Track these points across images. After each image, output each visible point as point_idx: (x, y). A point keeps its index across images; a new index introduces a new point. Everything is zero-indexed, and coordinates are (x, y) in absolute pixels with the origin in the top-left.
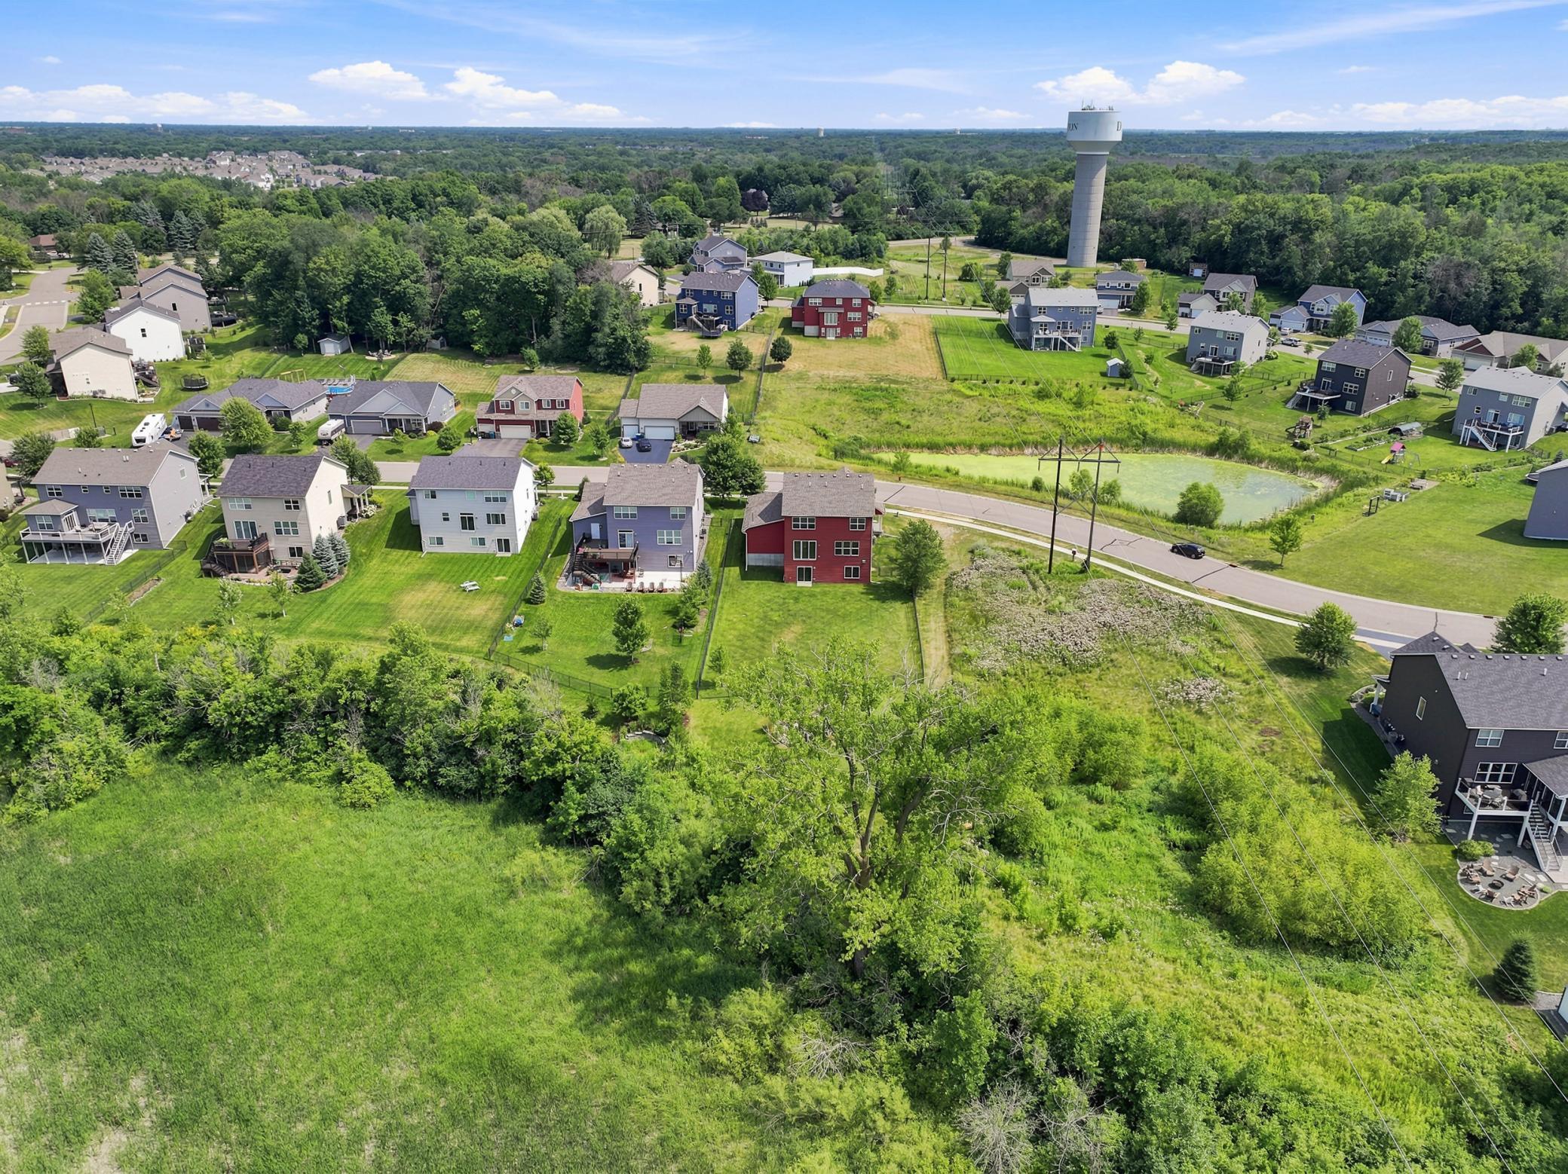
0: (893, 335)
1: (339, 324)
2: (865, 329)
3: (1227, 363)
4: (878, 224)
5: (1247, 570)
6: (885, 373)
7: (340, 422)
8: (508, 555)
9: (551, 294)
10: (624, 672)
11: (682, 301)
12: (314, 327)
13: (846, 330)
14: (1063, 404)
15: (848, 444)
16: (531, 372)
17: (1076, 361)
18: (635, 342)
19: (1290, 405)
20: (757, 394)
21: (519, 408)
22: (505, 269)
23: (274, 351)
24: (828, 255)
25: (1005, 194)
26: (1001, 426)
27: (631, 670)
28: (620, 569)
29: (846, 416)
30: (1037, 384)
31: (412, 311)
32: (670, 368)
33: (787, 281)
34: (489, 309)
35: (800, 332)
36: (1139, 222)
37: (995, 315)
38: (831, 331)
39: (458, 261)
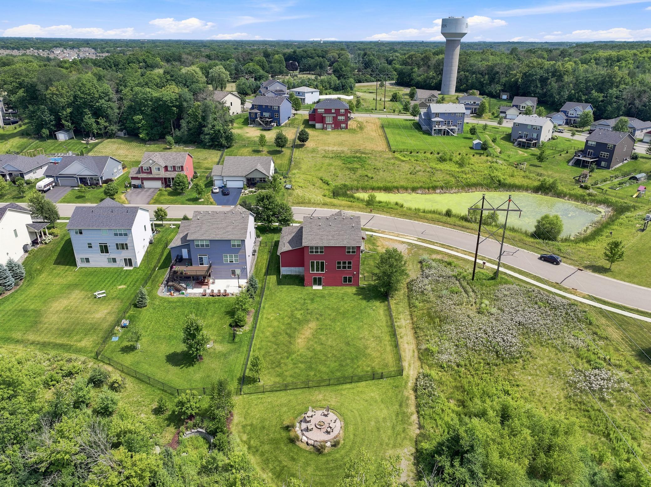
0: (361, 128)
1: (66, 123)
2: (347, 125)
3: (534, 142)
4: (350, 75)
5: (589, 273)
6: (358, 148)
7: (51, 180)
8: (131, 268)
9: (180, 107)
10: (191, 369)
11: (253, 111)
12: (52, 125)
13: (337, 125)
14: (453, 164)
15: (341, 188)
16: (170, 149)
17: (456, 141)
18: (225, 133)
19: (570, 164)
20: (290, 160)
21: (154, 171)
22: (156, 94)
23: (31, 138)
24: (326, 89)
25: (409, 61)
26: (422, 177)
27: (196, 366)
28: (200, 281)
29: (339, 174)
30: (438, 153)
31: (107, 117)
32: (245, 146)
33: (306, 101)
34: (148, 115)
35: (313, 126)
36: (474, 73)
37: (411, 117)
38: (329, 126)
39: (132, 90)
